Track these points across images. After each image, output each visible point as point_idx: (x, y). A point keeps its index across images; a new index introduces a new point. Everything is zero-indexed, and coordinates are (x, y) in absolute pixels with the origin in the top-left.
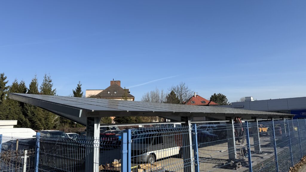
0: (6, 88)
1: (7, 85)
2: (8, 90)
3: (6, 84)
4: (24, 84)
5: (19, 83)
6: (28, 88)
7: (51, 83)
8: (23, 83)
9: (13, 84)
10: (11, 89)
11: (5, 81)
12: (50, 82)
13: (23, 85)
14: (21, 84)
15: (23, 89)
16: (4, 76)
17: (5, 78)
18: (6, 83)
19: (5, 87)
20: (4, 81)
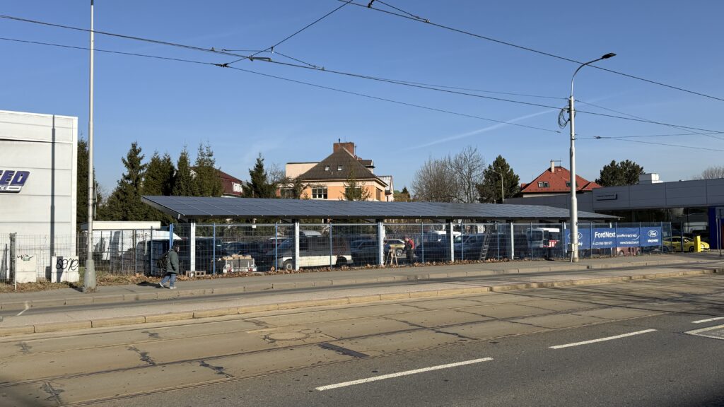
0: (142, 168)
1: (142, 163)
2: (145, 171)
3: (141, 161)
4: (169, 159)
5: (161, 158)
6: (176, 167)
7: (211, 158)
8: (167, 158)
9: (152, 159)
10: (150, 168)
11: (140, 155)
12: (210, 155)
13: (168, 161)
14: (165, 159)
15: (169, 167)
16: (137, 148)
17: (140, 151)
18: (142, 158)
19: (140, 165)
20: (138, 156)
